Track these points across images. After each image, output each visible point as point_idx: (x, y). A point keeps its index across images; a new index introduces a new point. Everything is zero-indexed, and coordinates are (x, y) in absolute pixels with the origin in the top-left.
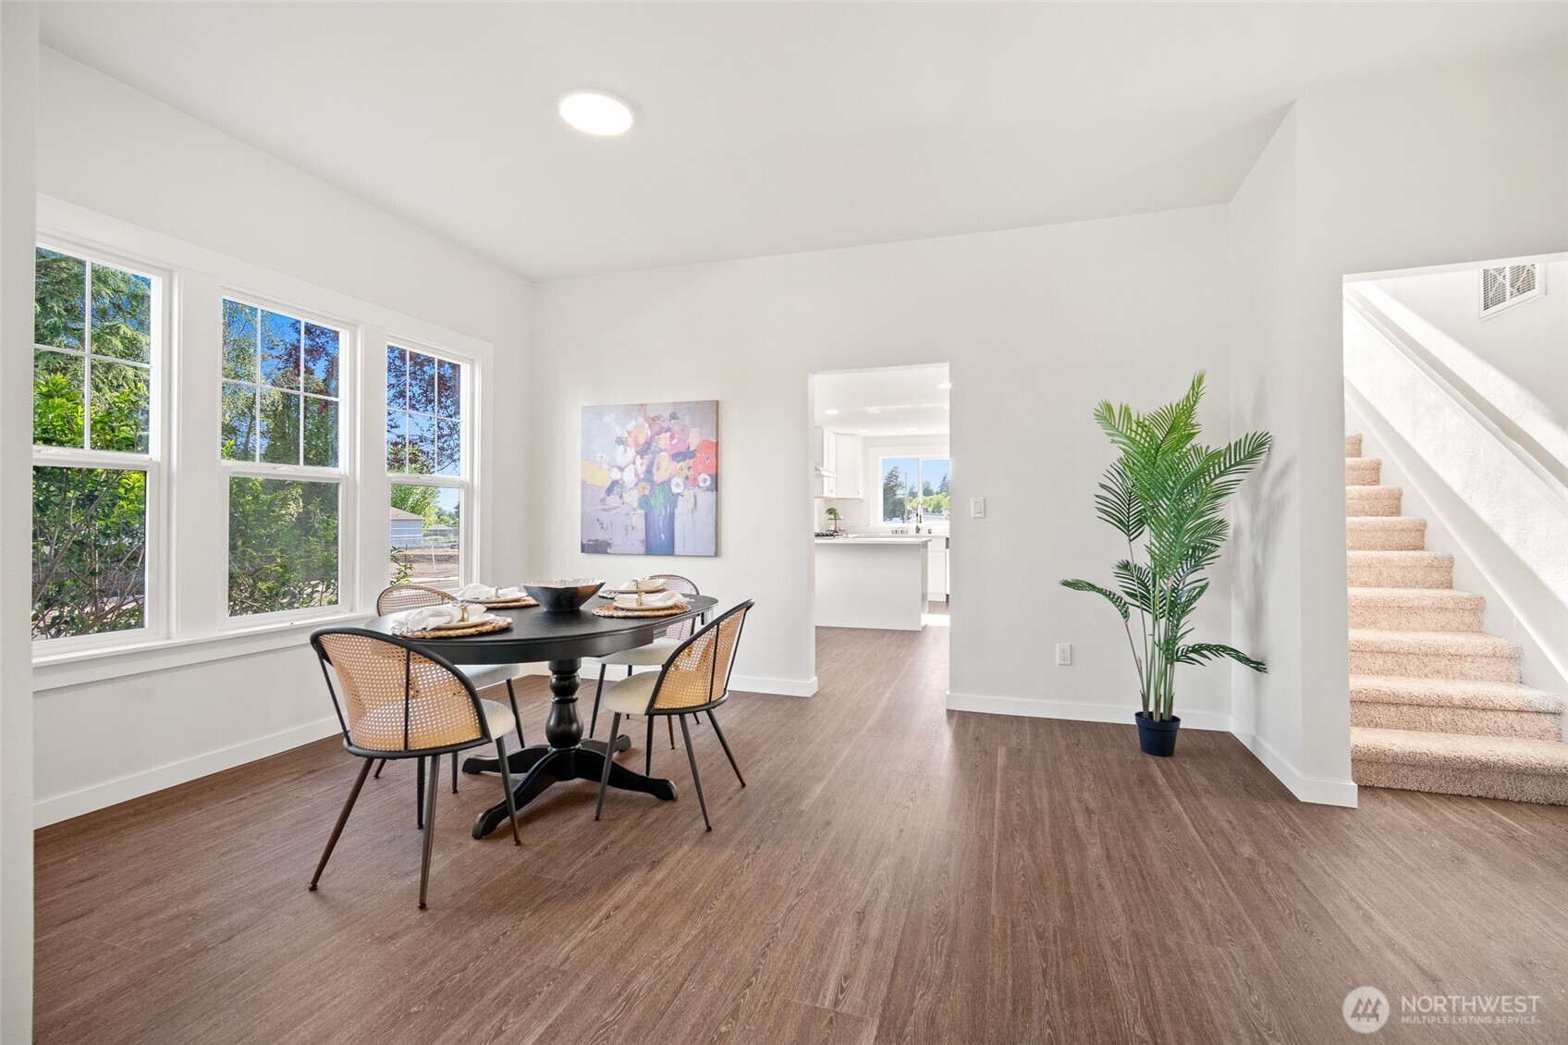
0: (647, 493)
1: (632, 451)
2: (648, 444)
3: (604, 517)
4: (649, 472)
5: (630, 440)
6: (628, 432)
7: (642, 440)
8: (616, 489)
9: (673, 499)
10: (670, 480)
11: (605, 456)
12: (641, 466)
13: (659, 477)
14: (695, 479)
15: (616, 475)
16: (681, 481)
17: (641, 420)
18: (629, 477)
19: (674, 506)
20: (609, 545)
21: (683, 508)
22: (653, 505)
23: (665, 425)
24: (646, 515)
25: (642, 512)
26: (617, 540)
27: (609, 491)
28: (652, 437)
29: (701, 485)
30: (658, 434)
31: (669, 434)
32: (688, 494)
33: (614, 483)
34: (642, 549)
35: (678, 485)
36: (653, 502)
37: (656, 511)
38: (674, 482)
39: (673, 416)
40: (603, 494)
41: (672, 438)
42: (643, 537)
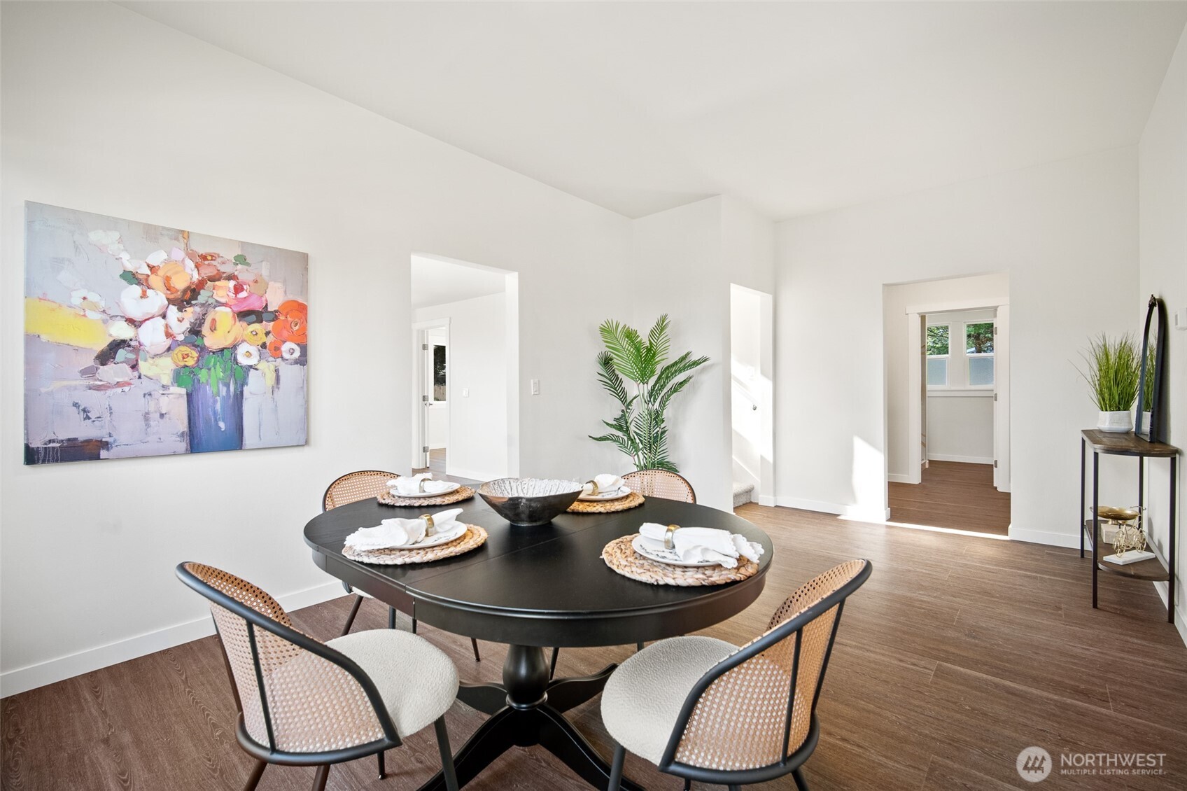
0: (190, 362)
1: (157, 299)
2: (192, 293)
3: (95, 401)
4: (195, 331)
5: (155, 280)
6: (151, 268)
7: (180, 284)
8: (122, 354)
9: (240, 375)
10: (234, 347)
11: (93, 297)
12: (180, 321)
13: (212, 340)
14: (277, 349)
15: (122, 331)
16: (254, 350)
17: (179, 254)
18: (152, 336)
19: (244, 382)
20: (106, 445)
21: (256, 387)
22: (203, 380)
23: (227, 269)
24: (189, 396)
25: (183, 391)
26: (125, 432)
27: (106, 356)
28: (202, 284)
29: (286, 356)
30: (212, 279)
31: (232, 284)
32: (267, 367)
33: (117, 345)
34: (183, 446)
35: (249, 354)
36: (203, 376)
37: (209, 390)
38: (241, 350)
39: (241, 259)
40: (90, 361)
41: (238, 289)
42: (183, 427)
